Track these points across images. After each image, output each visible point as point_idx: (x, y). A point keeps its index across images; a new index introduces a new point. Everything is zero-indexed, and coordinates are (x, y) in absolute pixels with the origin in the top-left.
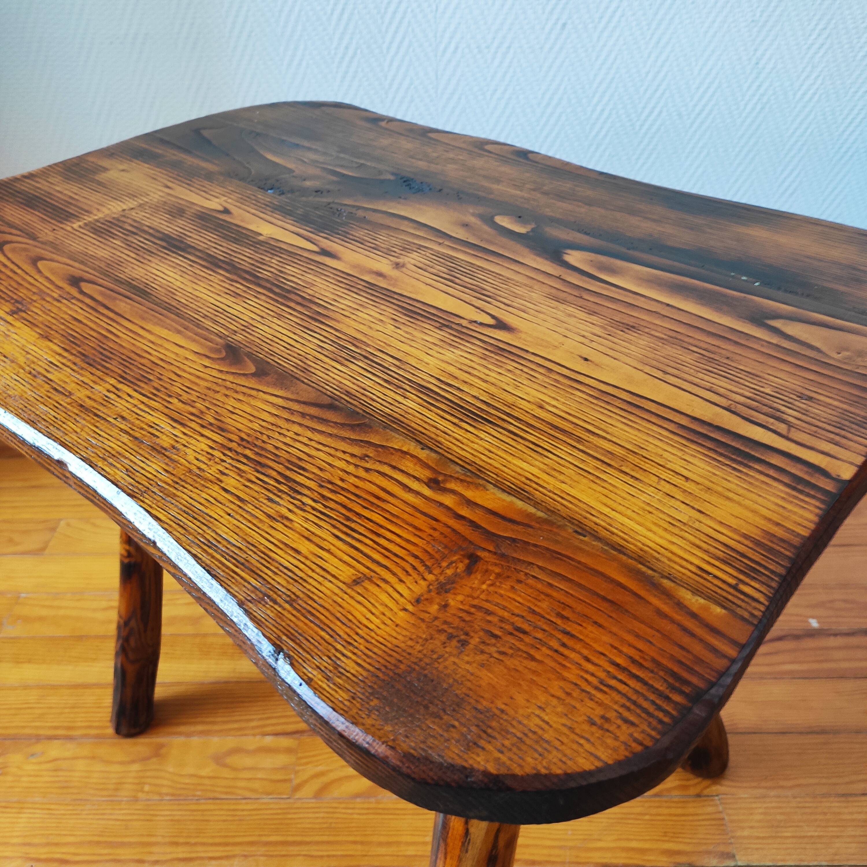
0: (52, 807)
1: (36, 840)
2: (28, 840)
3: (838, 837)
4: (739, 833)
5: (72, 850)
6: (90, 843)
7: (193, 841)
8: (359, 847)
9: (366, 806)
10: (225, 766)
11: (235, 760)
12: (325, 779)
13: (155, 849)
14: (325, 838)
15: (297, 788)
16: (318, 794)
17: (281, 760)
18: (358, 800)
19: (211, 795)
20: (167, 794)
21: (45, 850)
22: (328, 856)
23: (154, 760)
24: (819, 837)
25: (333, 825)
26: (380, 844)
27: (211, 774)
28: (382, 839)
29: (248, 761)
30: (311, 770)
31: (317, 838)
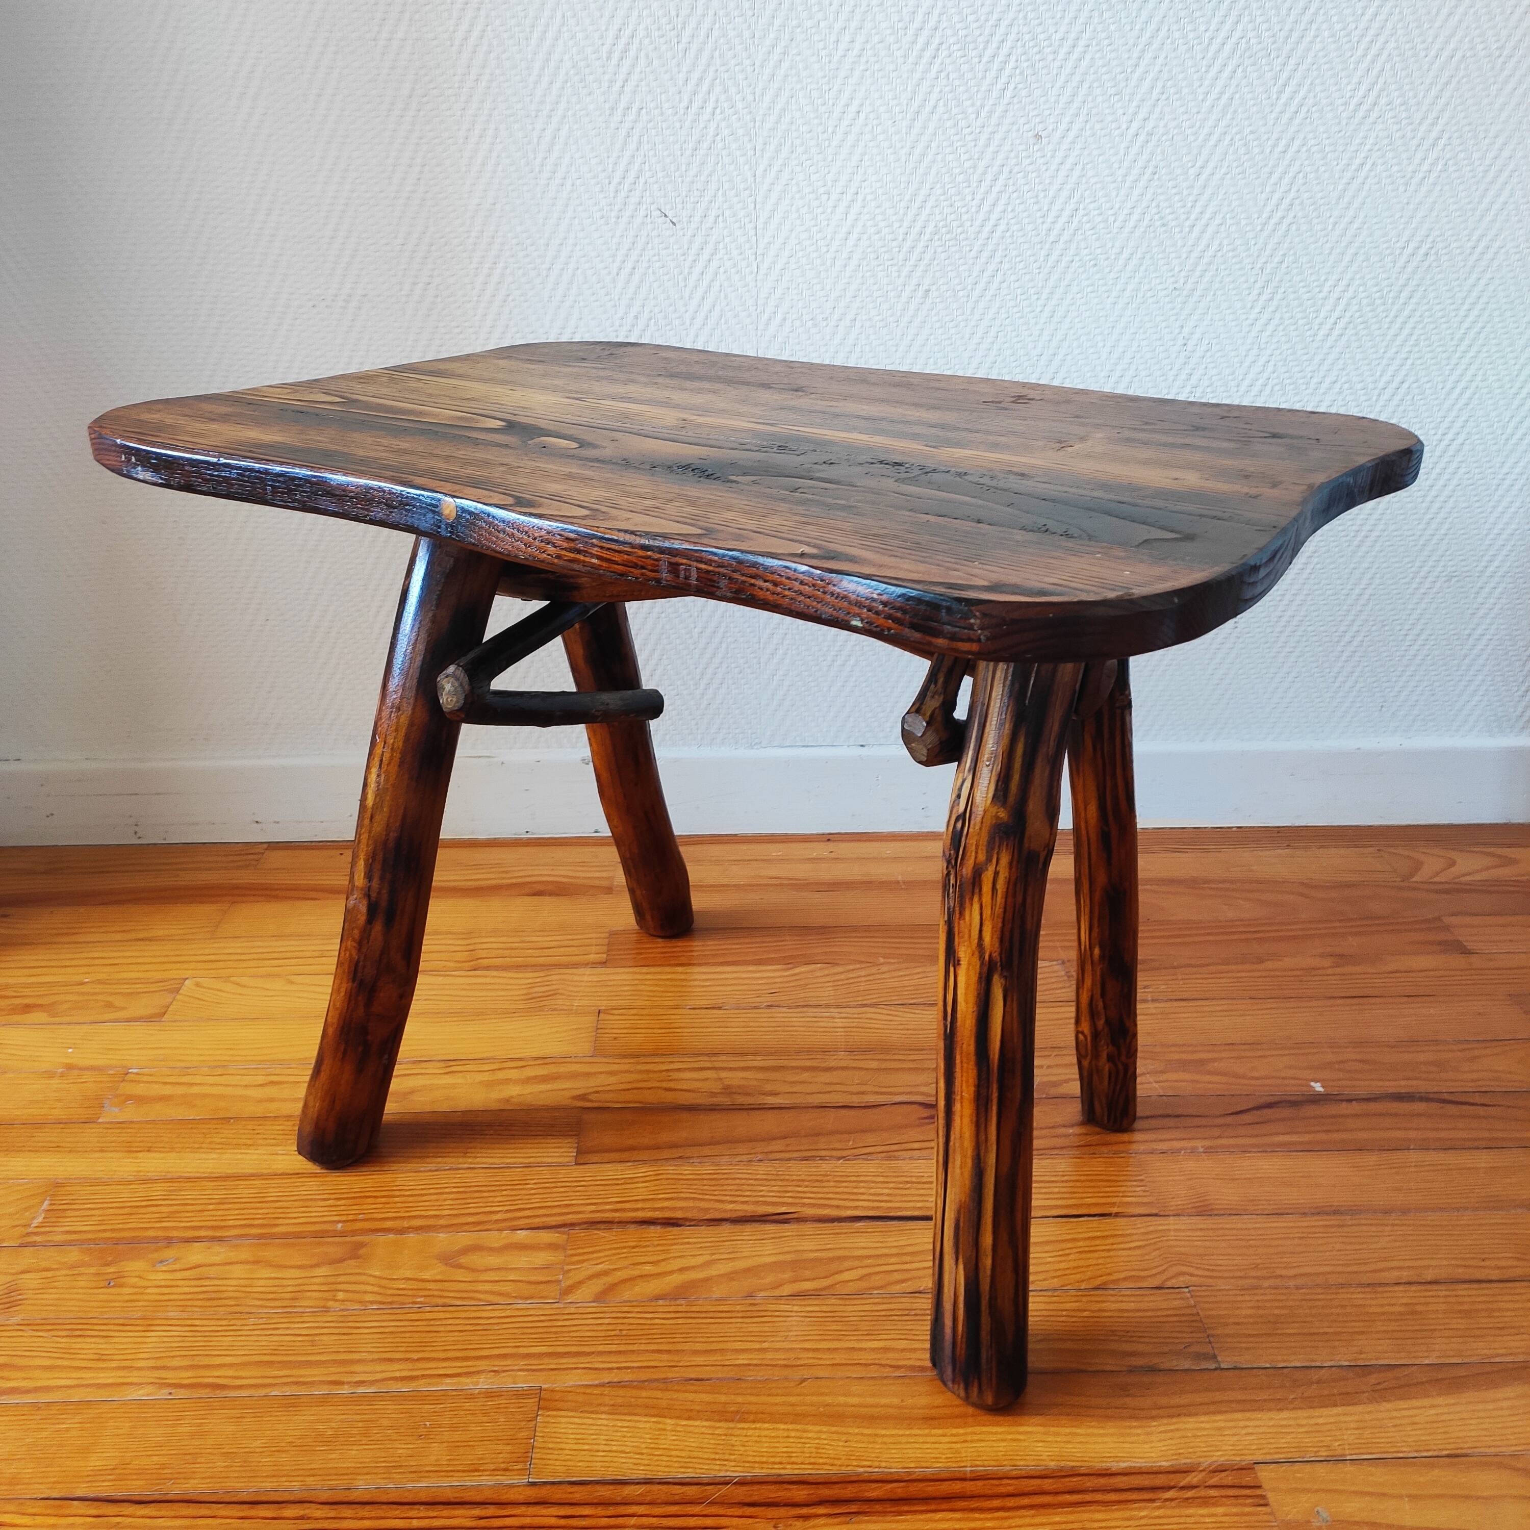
0: (197, 1322)
1: (175, 1363)
2: (159, 1363)
3: (1363, 1333)
4: (1218, 1332)
5: (231, 1373)
6: (258, 1364)
7: (415, 1356)
8: (665, 1357)
9: (672, 1309)
10: (460, 1266)
11: (476, 1260)
12: (609, 1279)
13: (358, 1368)
14: (614, 1348)
15: (569, 1290)
16: (600, 1297)
17: (542, 1258)
18: (661, 1302)
19: (441, 1301)
20: (372, 1302)
21: (190, 1374)
22: (618, 1368)
23: (352, 1262)
24: (1336, 1333)
25: (624, 1333)
26: (696, 1352)
27: (439, 1277)
28: (699, 1347)
29: (494, 1260)
30: (588, 1269)
31: (601, 1348)
